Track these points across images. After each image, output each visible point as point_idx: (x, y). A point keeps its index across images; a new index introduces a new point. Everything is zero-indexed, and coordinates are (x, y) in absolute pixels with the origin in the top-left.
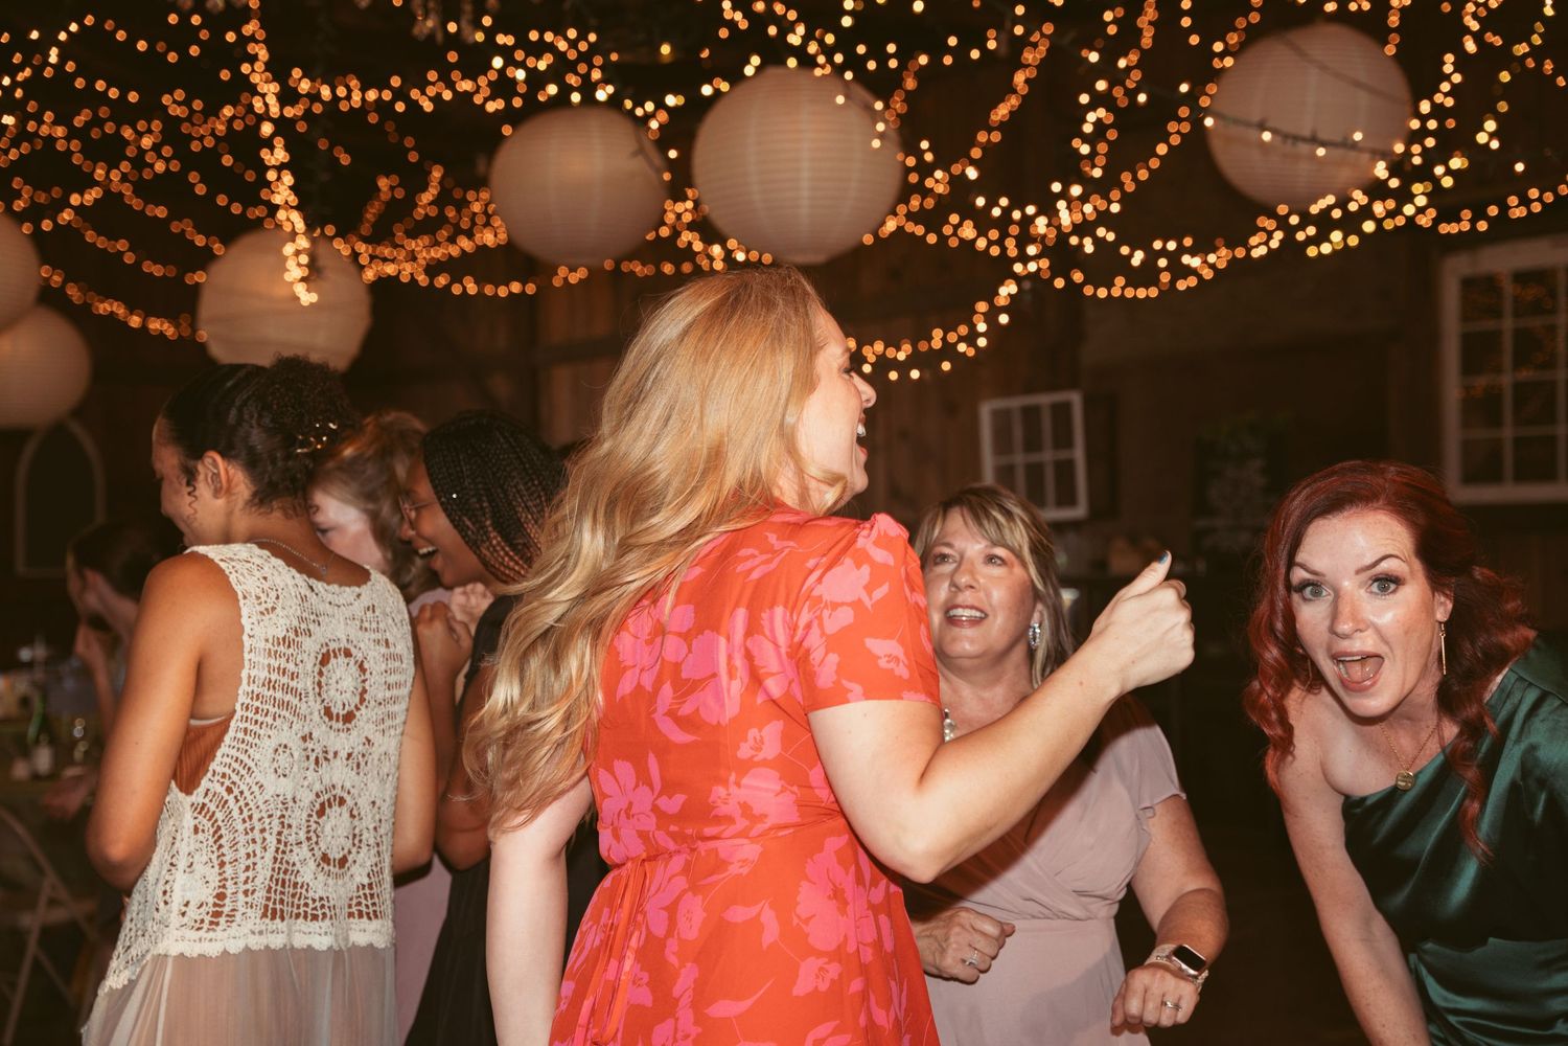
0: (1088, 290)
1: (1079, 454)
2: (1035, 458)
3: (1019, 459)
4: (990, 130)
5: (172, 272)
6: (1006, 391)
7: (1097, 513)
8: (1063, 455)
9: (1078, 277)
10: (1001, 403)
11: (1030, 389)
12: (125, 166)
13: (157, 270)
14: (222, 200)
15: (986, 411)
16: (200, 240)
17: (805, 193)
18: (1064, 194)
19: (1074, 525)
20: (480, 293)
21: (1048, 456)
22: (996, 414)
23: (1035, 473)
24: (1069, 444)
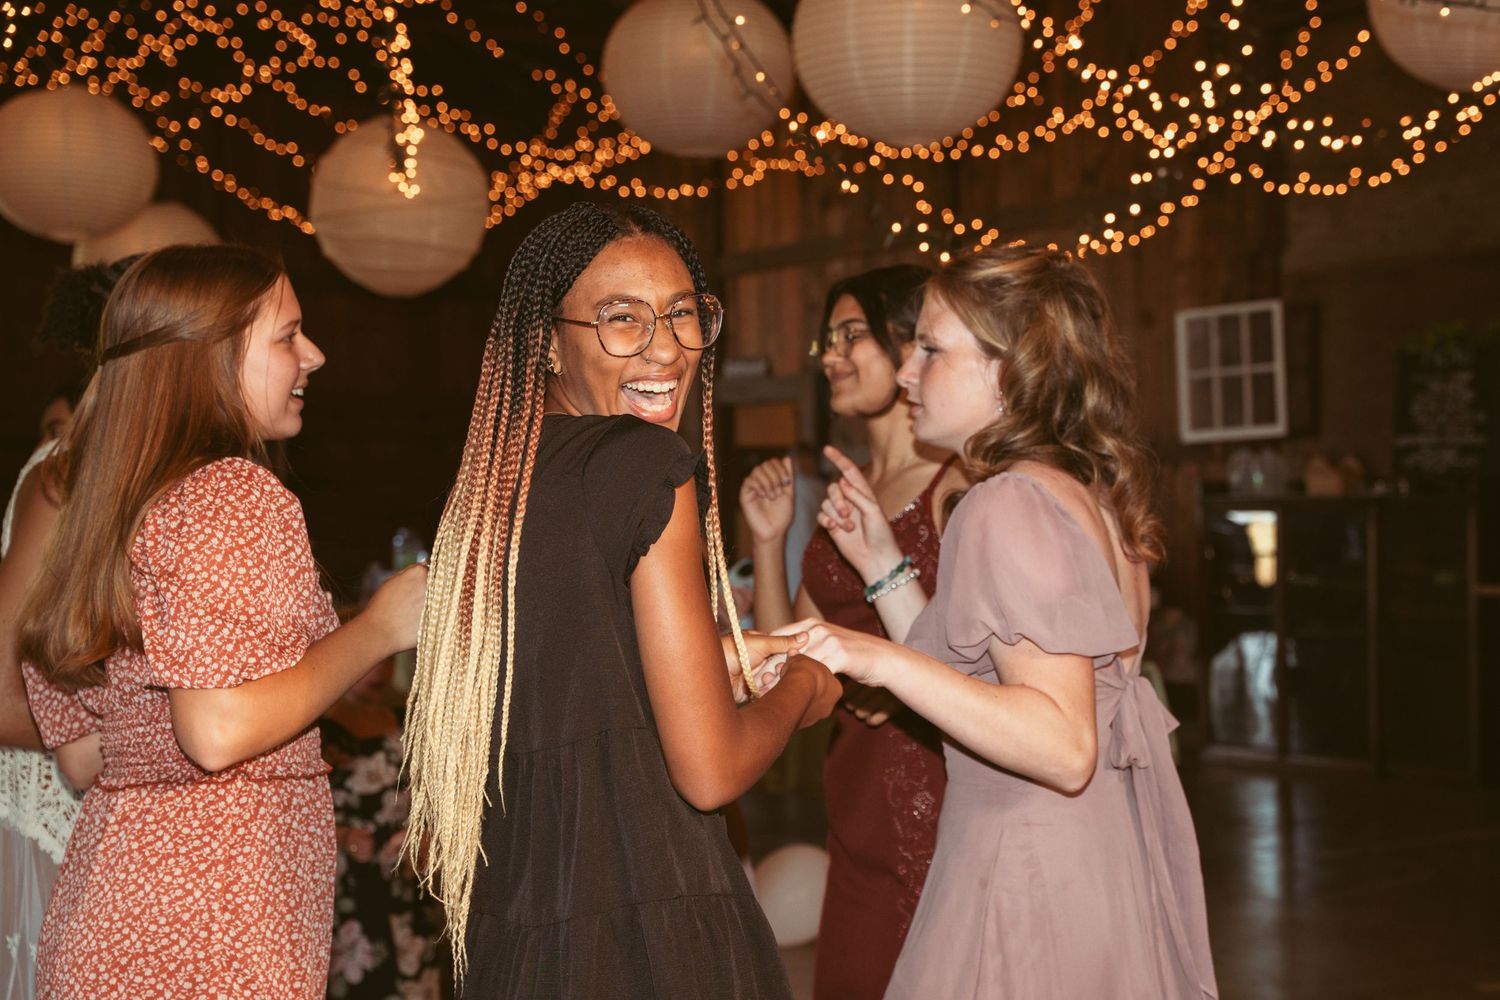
0: (1268, 186)
1: (1278, 367)
2: (1233, 371)
3: (1216, 372)
4: (1186, 19)
6: (1205, 301)
7: (1295, 431)
8: (1262, 368)
9: (1256, 172)
10: (1198, 314)
11: (1228, 299)
15: (1182, 321)
17: (909, 70)
18: (1209, 74)
19: (1273, 443)
20: (649, 197)
21: (1246, 370)
22: (1192, 325)
23: (1232, 387)
24: (1268, 357)
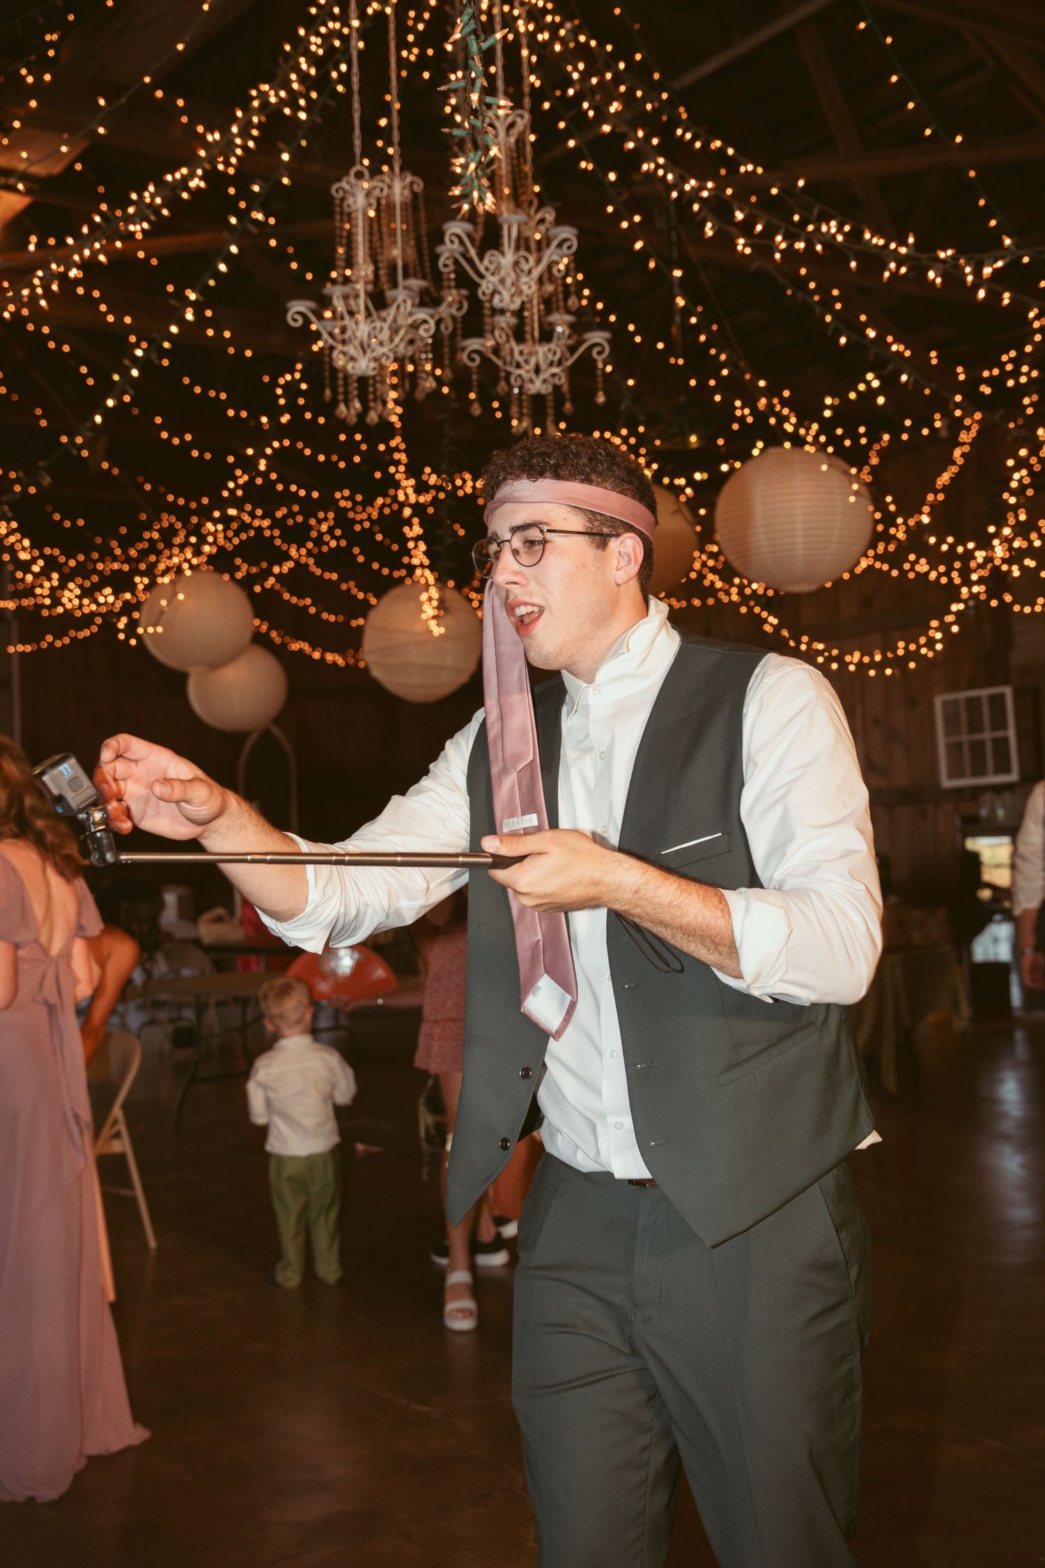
0: (1017, 608)
1: (1011, 733)
2: (978, 737)
3: (965, 737)
4: (936, 492)
5: (341, 618)
6: (955, 688)
7: (1025, 778)
8: (999, 734)
9: (1008, 598)
10: (949, 697)
11: (972, 686)
12: (310, 545)
13: (332, 618)
14: (376, 566)
15: (938, 702)
16: (361, 596)
17: (800, 540)
18: (998, 534)
19: (1010, 787)
21: (987, 735)
22: (945, 704)
23: (977, 748)
24: (1004, 726)
